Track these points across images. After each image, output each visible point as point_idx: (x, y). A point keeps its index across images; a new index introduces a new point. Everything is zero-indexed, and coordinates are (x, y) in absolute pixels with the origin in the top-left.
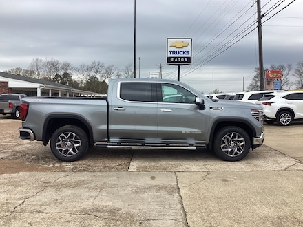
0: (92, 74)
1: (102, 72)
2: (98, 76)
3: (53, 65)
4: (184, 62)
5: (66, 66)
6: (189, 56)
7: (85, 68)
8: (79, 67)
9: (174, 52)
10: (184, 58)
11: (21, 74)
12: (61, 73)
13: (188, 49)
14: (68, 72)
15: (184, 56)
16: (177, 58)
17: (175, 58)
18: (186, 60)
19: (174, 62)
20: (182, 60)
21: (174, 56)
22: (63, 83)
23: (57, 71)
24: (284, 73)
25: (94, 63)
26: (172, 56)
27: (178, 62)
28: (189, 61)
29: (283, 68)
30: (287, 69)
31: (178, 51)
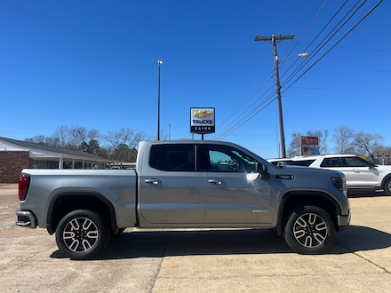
0: (121, 141)
1: (132, 139)
2: (127, 143)
3: (80, 132)
4: (208, 131)
5: (93, 133)
6: (212, 125)
7: (113, 135)
8: (107, 134)
9: (197, 122)
11: (44, 141)
12: (88, 141)
13: (211, 118)
14: (95, 139)
15: (208, 125)
16: (201, 127)
17: (198, 127)
18: (209, 129)
19: (198, 130)
20: (206, 129)
21: (198, 125)
22: (90, 152)
23: (83, 138)
24: (322, 139)
25: (123, 130)
26: (196, 125)
27: (201, 130)
28: (212, 130)
29: (320, 134)
30: (324, 135)
31: (201, 120)
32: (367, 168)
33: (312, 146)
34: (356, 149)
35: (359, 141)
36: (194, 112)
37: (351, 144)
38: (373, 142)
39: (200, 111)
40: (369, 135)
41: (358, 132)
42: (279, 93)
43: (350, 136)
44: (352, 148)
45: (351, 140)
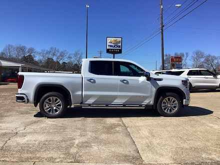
0: (50, 56)
1: (58, 55)
3: (22, 49)
4: (117, 52)
5: (31, 50)
6: (120, 48)
7: (45, 52)
8: (41, 51)
9: (111, 46)
10: (117, 49)
13: (120, 45)
15: (118, 48)
16: (113, 49)
17: (111, 49)
18: (118, 51)
19: (111, 52)
20: (116, 51)
21: (111, 48)
23: (24, 53)
24: (184, 58)
25: (52, 48)
26: (110, 48)
27: (113, 52)
28: (120, 52)
29: (183, 55)
30: (185, 56)
31: (113, 45)
32: (212, 77)
33: (177, 63)
34: (205, 65)
35: (207, 60)
36: (109, 40)
37: (202, 62)
38: (216, 61)
39: (113, 39)
40: (214, 57)
41: (207, 54)
42: (162, 30)
43: (202, 57)
44: (203, 65)
45: (202, 60)
